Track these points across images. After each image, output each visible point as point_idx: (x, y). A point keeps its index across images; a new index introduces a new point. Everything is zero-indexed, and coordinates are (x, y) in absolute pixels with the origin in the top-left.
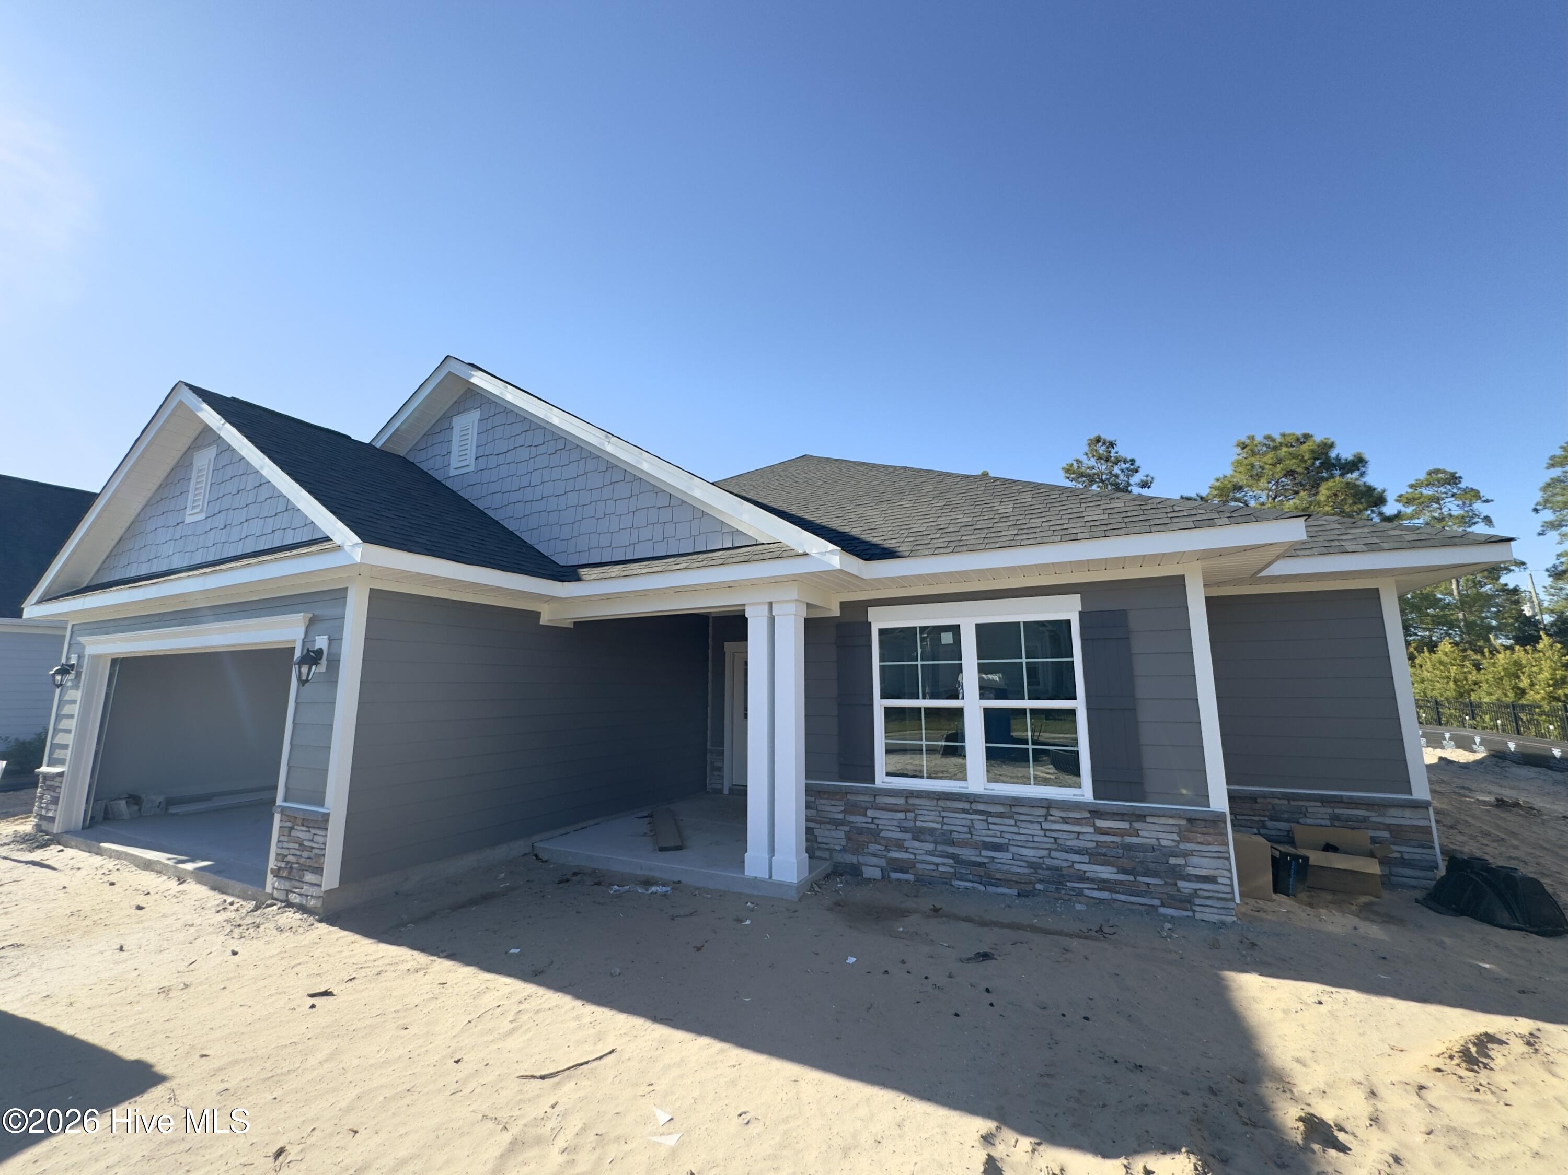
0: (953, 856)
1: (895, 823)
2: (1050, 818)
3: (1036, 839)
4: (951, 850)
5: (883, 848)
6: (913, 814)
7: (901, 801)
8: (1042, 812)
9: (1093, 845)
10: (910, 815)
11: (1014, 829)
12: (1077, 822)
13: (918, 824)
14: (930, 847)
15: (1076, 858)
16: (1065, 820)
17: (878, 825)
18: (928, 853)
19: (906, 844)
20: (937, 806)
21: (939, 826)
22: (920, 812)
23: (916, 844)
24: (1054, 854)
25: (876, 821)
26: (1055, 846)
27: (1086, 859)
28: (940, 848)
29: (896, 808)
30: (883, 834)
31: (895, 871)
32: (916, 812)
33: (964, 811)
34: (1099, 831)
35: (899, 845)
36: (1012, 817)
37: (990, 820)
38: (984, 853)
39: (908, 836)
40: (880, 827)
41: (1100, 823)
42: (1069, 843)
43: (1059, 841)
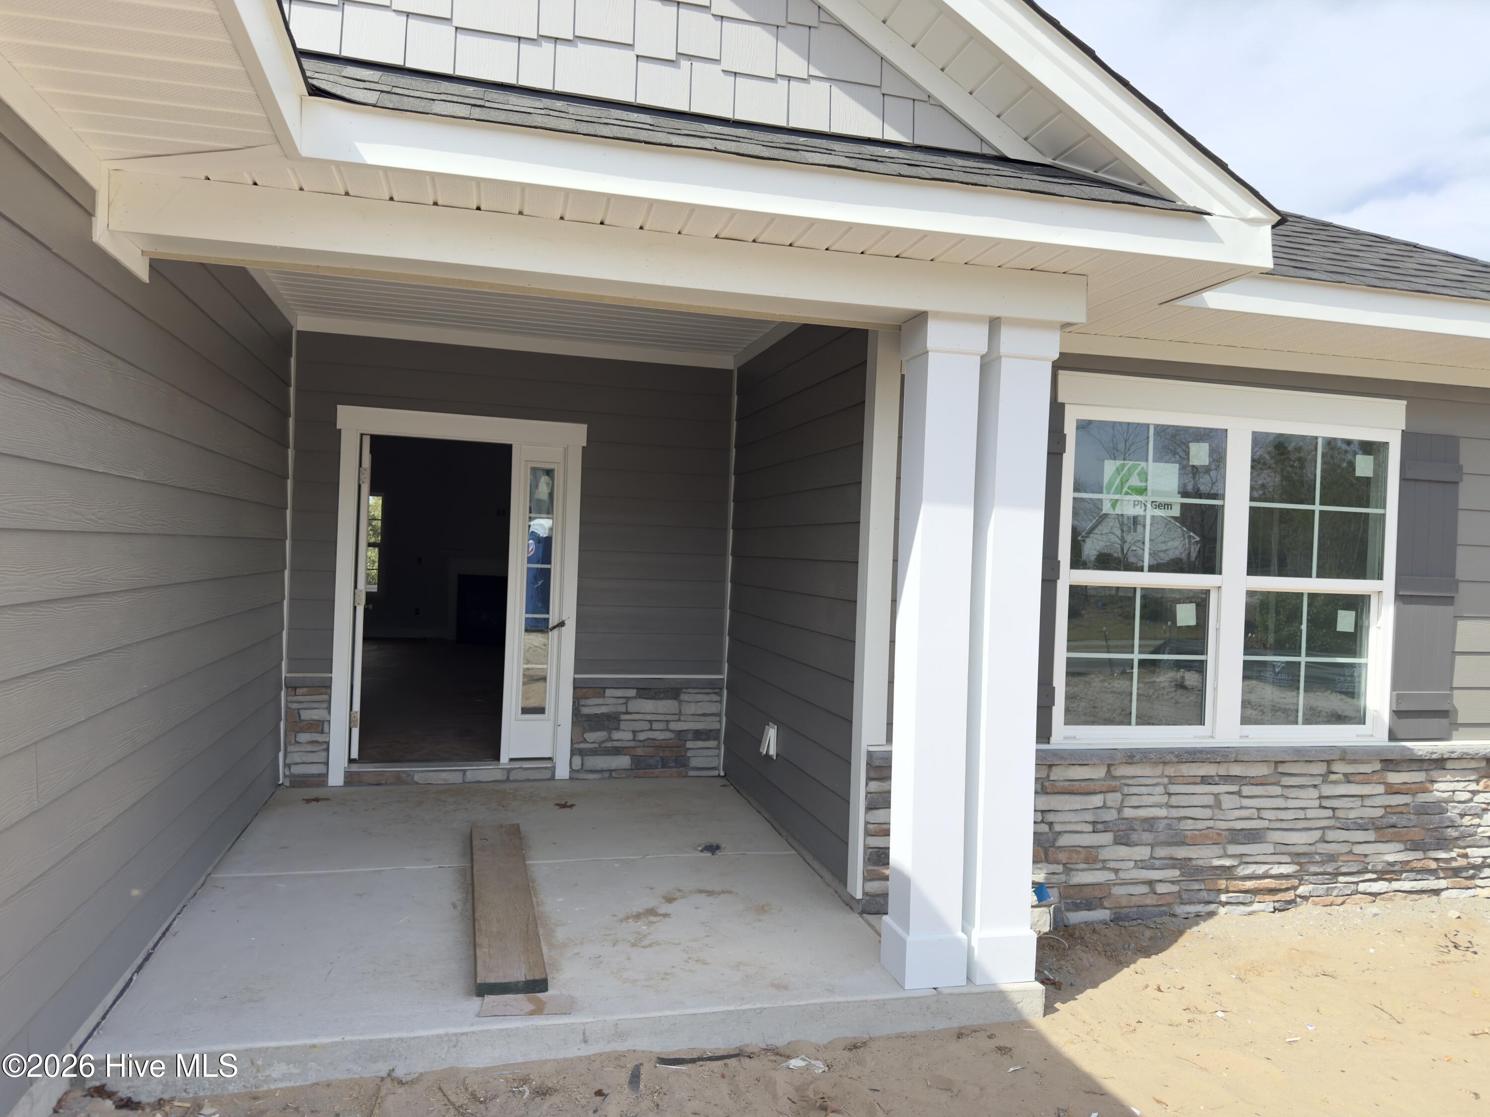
0: (1182, 864)
1: (1089, 817)
2: (1333, 777)
3: (1310, 814)
4: (1181, 852)
5: (1060, 868)
6: (1118, 796)
7: (1099, 773)
8: (1321, 769)
9: (1380, 812)
10: (1114, 799)
11: (1280, 803)
12: (1364, 779)
13: (1128, 813)
14: (1143, 852)
15: (1360, 836)
16: (1348, 778)
17: (1051, 824)
18: (1141, 865)
19: (1104, 854)
20: (1162, 776)
21: (1162, 812)
22: (1134, 790)
23: (1123, 851)
24: (1331, 835)
25: (1050, 817)
26: (1331, 823)
27: (1371, 835)
28: (1161, 852)
29: (1091, 786)
30: (1063, 841)
31: (1077, 907)
32: (1126, 790)
33: (1205, 780)
34: (1392, 790)
35: (1091, 856)
36: (1276, 784)
37: (1247, 790)
38: (1233, 849)
39: (1106, 838)
40: (1058, 828)
41: (1394, 778)
42: (1353, 815)
43: (1340, 814)
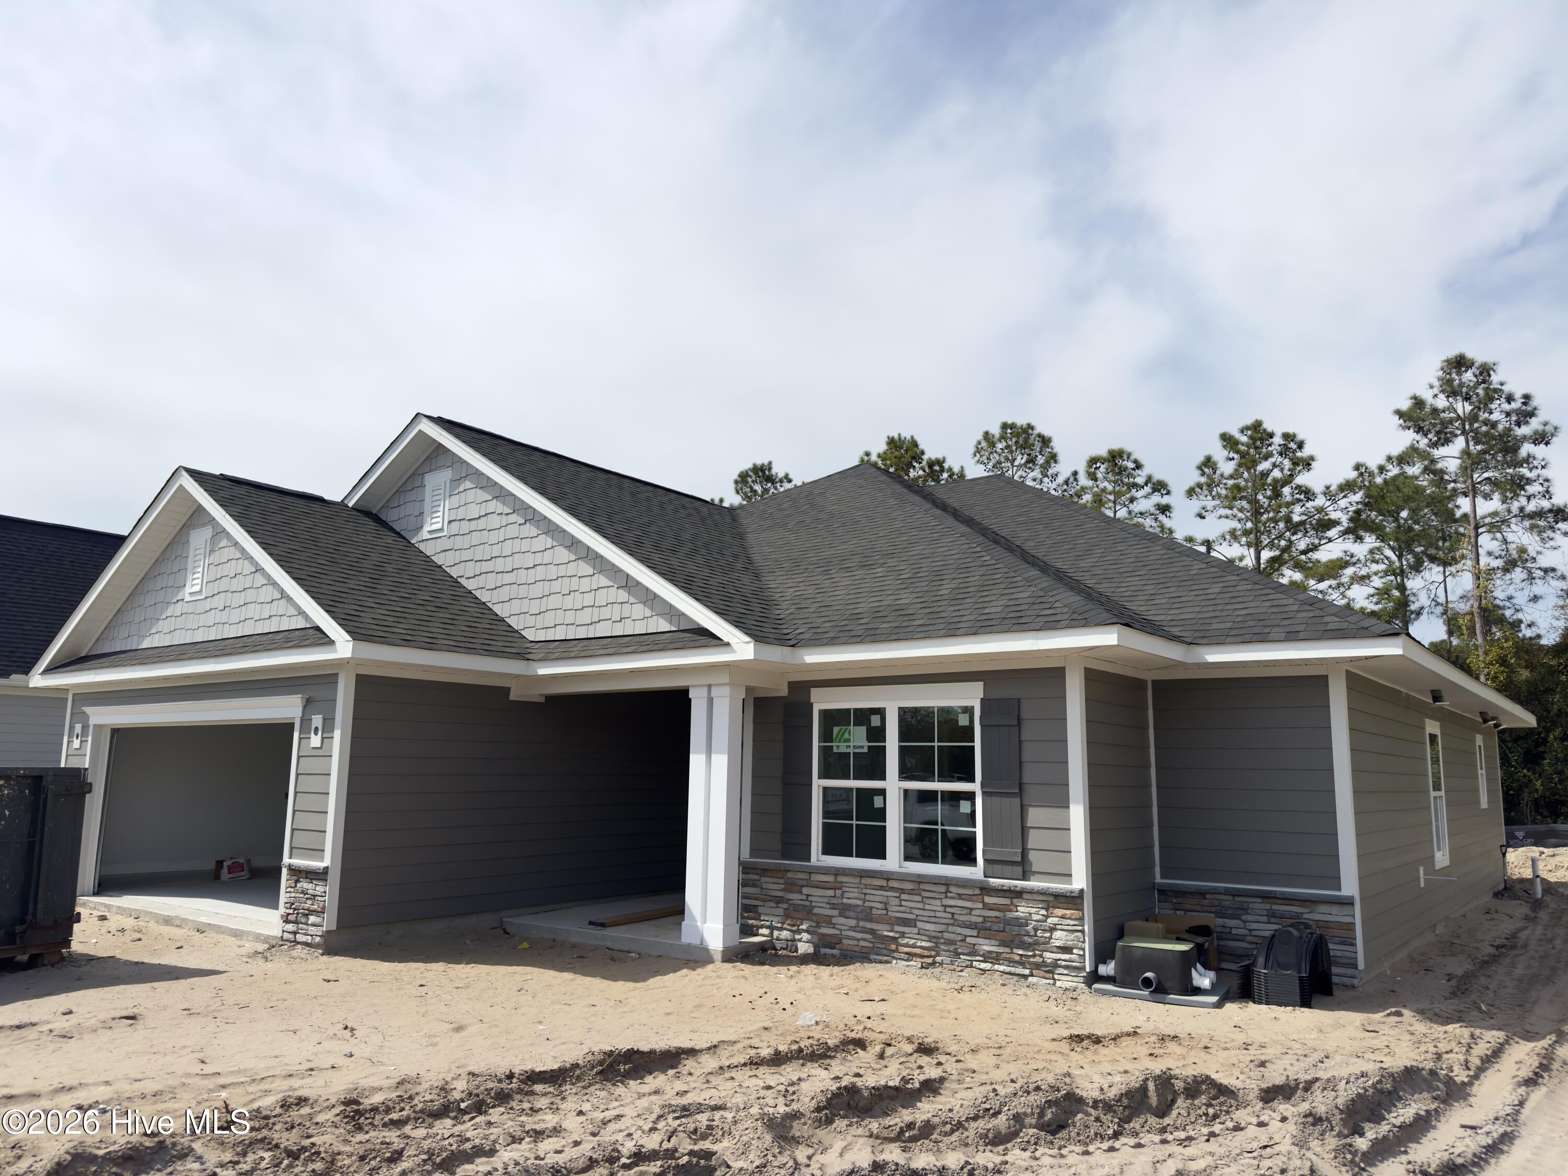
0: (872, 932)
1: (826, 900)
2: (949, 895)
3: (938, 914)
4: (869, 925)
5: (814, 924)
6: (840, 891)
7: (830, 878)
8: (942, 889)
9: (980, 920)
10: (839, 892)
11: (920, 905)
12: (968, 898)
13: (845, 901)
14: (853, 923)
15: (968, 932)
16: (960, 897)
17: (811, 902)
18: (853, 929)
19: (834, 920)
20: (860, 883)
21: (860, 903)
22: (847, 889)
23: (843, 920)
24: (951, 929)
25: (810, 898)
26: (952, 921)
27: (975, 933)
28: (861, 924)
29: (826, 885)
30: (816, 911)
31: (825, 946)
32: (844, 889)
33: (881, 888)
34: (986, 906)
35: (828, 921)
36: (919, 895)
37: (904, 896)
38: (897, 928)
39: (836, 913)
40: (814, 904)
41: (988, 900)
42: (962, 918)
43: (956, 917)
